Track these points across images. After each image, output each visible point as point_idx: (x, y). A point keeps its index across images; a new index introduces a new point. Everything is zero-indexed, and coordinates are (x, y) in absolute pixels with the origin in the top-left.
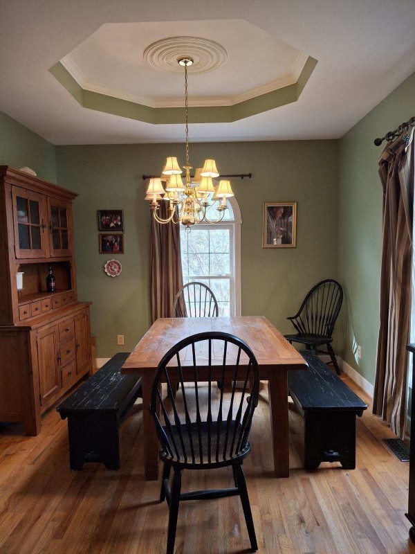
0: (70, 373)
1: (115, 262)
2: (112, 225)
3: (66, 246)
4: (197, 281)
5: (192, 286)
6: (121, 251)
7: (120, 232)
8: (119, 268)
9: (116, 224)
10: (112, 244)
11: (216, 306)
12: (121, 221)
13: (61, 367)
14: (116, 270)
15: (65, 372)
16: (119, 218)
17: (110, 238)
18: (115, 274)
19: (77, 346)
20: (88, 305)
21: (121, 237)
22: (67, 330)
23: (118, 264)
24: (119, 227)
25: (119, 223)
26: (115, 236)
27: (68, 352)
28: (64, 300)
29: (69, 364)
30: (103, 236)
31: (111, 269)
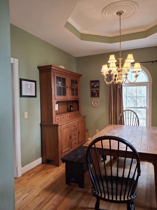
0: (75, 143)
1: (96, 101)
2: (95, 86)
3: (77, 95)
4: (129, 109)
5: (127, 111)
6: (98, 96)
7: (98, 89)
8: (97, 103)
9: (97, 86)
10: (95, 93)
11: (138, 121)
12: (99, 84)
13: (72, 140)
14: (96, 104)
15: (73, 143)
16: (98, 83)
17: (94, 91)
18: (96, 105)
19: (79, 133)
20: (85, 117)
21: (98, 91)
22: (75, 126)
23: (97, 102)
24: (98, 87)
25: (98, 85)
26: (97, 91)
27: (75, 135)
28: (75, 115)
29: (75, 139)
30: (92, 91)
31: (94, 103)
